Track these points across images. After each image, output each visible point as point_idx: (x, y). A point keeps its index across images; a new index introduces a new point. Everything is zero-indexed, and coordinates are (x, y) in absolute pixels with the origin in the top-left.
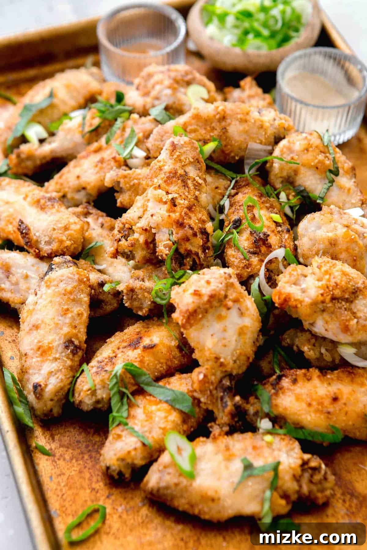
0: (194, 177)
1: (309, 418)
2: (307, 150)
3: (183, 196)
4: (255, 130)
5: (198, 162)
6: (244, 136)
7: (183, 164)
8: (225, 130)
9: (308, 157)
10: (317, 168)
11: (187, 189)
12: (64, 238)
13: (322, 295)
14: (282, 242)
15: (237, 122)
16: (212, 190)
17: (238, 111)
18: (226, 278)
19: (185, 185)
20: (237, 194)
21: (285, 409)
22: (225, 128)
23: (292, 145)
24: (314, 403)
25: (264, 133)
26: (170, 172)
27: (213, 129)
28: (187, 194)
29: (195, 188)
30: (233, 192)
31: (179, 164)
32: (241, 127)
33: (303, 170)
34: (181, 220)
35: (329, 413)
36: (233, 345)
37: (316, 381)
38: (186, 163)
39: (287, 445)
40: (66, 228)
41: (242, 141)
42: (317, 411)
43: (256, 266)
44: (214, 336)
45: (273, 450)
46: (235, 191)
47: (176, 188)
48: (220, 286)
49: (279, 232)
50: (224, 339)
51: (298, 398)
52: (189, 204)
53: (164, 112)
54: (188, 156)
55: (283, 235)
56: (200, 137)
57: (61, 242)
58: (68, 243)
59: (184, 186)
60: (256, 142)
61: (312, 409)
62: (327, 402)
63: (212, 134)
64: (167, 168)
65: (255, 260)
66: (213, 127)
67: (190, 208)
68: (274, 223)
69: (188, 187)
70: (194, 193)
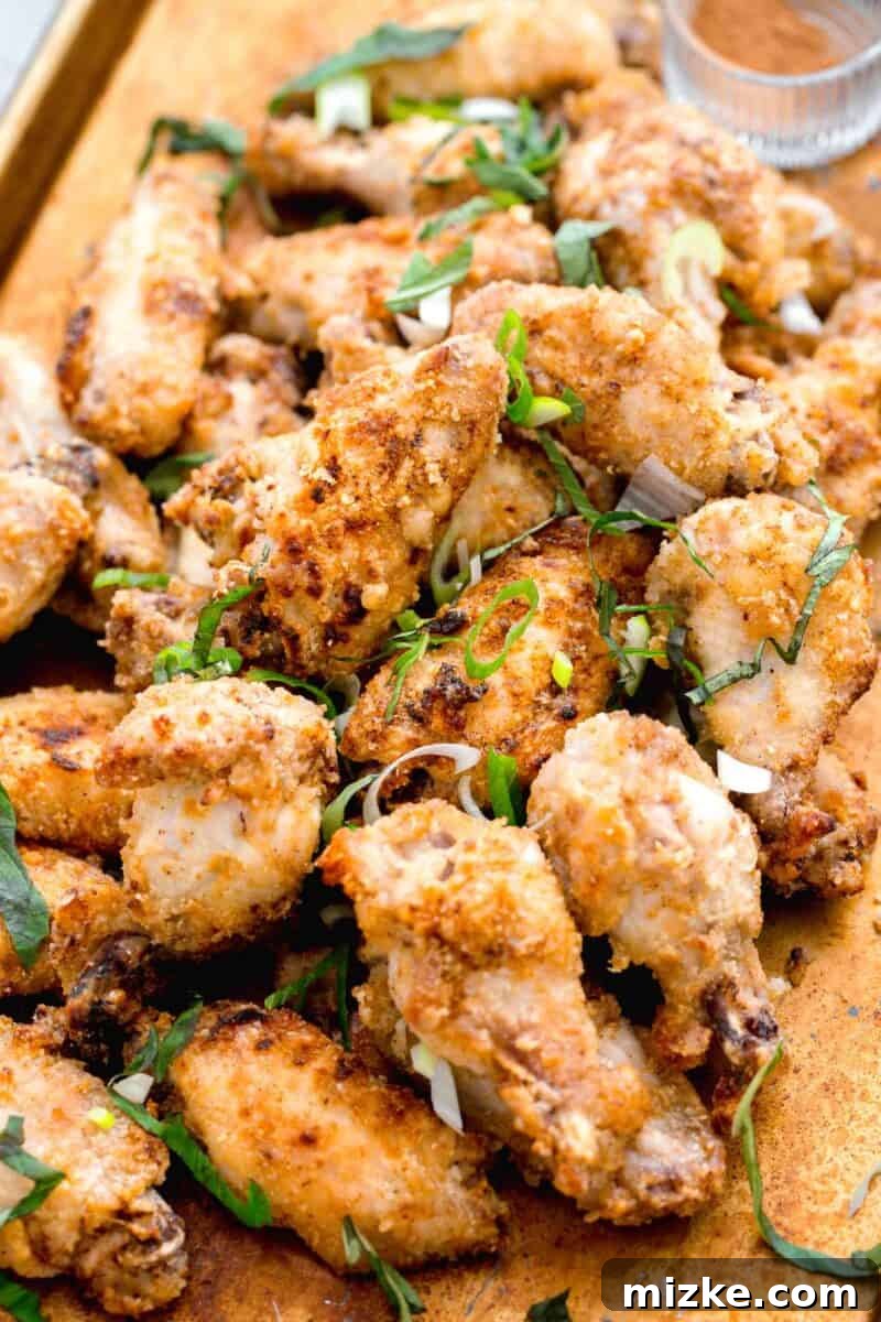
0: (428, 459)
1: (222, 1137)
2: (753, 559)
3: (361, 490)
4: (687, 433)
5: (471, 430)
6: (651, 432)
7: (427, 415)
8: (616, 388)
9: (744, 576)
10: (746, 617)
11: (385, 477)
12: (124, 409)
13: (413, 909)
14: (522, 731)
15: (655, 390)
16: (496, 508)
17: (678, 365)
18: (250, 735)
19: (390, 468)
20: (534, 554)
21: (195, 1086)
22: (618, 386)
23: (734, 523)
24: (257, 1116)
25: (700, 453)
26: (377, 417)
27: (597, 369)
28: (375, 488)
29: (408, 487)
30: (530, 543)
31: (417, 409)
32: (656, 407)
33: (716, 598)
34: (301, 541)
35: (268, 1156)
36: (187, 881)
37: (306, 1077)
38: (437, 416)
39: (125, 1155)
40: (144, 390)
41: (636, 440)
42: (249, 1135)
43: (394, 747)
44: (162, 838)
45: (89, 1145)
46: (536, 544)
47: (361, 461)
48: (221, 743)
49: (538, 704)
50: (176, 856)
51: (237, 1083)
52: (361, 516)
54: (454, 404)
55: (541, 718)
56: (559, 371)
57: (115, 413)
58: (124, 424)
59: (384, 467)
60: (667, 464)
61: (244, 1125)
62: (282, 1134)
63: (585, 380)
64: (381, 402)
65: (404, 731)
66: (600, 365)
67: (353, 526)
68: (546, 680)
69: (392, 476)
70: (397, 497)
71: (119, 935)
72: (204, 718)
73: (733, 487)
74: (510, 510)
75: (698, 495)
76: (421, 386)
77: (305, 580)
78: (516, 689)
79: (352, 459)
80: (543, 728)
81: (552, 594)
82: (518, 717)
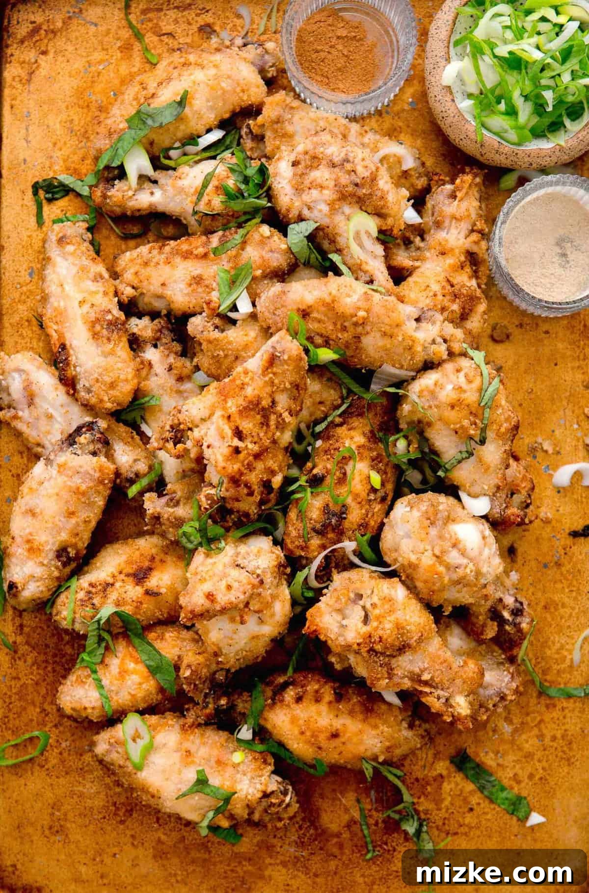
0: (282, 411)
1: (295, 746)
2: (453, 407)
3: (256, 439)
4: (400, 350)
5: (297, 389)
6: (383, 354)
7: (274, 390)
8: (358, 338)
9: (452, 415)
10: (456, 433)
11: (265, 428)
12: (106, 398)
13: (359, 644)
14: (367, 517)
15: (378, 335)
17: (387, 321)
18: (254, 587)
19: (265, 423)
20: (341, 425)
21: (274, 726)
22: (359, 337)
23: (438, 389)
24: (308, 734)
25: (409, 358)
26: (251, 402)
27: (344, 329)
28: (262, 435)
29: (277, 427)
30: (338, 420)
31: (268, 389)
32: (381, 342)
33: (439, 425)
34: (237, 476)
35: (320, 748)
36: (242, 644)
37: (323, 707)
38: (279, 389)
39: (255, 770)
40: (112, 385)
41: (375, 359)
42: (308, 742)
43: (313, 551)
44: (222, 632)
45: (238, 772)
46: (341, 420)
47: (251, 425)
48: (241, 596)
49: (370, 501)
50: (232, 639)
51: (294, 720)
52: (260, 450)
53: (306, 242)
54: (285, 380)
55: (373, 506)
56: (324, 332)
57: (101, 401)
58: (109, 405)
59: (262, 424)
60: (394, 366)
61: (303, 738)
62: (322, 737)
63: (340, 335)
64: (249, 391)
65: (315, 542)
66: (345, 327)
67: (257, 456)
68: (369, 487)
69: (268, 425)
70: (274, 434)
71: (215, 673)
72: (229, 587)
73: (429, 366)
74: (321, 403)
75: (414, 374)
76: (267, 379)
77: (245, 491)
78: (359, 500)
79: (247, 426)
80: (376, 510)
81: (359, 444)
82: (363, 511)
